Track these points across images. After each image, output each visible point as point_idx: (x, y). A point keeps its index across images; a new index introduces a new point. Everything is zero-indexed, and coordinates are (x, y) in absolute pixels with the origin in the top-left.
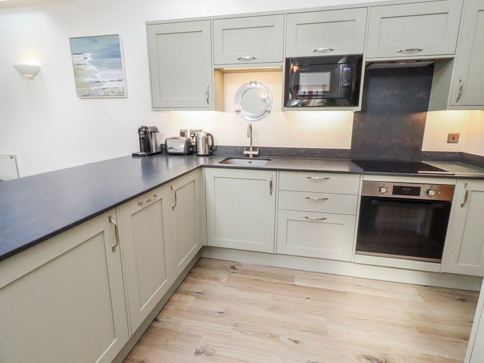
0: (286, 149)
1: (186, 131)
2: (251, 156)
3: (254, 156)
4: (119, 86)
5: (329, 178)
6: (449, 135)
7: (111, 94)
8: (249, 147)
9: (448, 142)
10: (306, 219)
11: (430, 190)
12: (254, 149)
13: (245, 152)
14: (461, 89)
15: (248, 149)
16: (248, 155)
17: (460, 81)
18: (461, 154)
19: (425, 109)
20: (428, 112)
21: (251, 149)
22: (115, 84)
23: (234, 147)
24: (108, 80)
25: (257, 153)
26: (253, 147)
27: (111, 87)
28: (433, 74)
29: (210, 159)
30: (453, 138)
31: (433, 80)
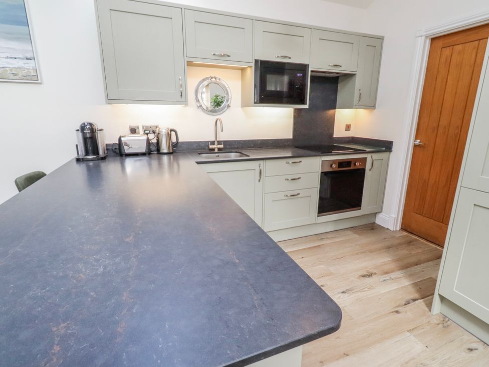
0: (245, 141)
1: (138, 128)
2: (216, 150)
3: (219, 149)
4: (26, 66)
5: (301, 162)
6: (346, 125)
7: (12, 76)
8: (214, 142)
9: (346, 130)
10: (286, 198)
11: (356, 162)
12: (219, 143)
13: (211, 147)
14: (360, 94)
15: (213, 143)
16: (213, 150)
17: (360, 90)
18: (353, 138)
19: (334, 107)
20: (336, 110)
21: (216, 143)
22: (20, 63)
23: (197, 142)
24: (5, 55)
25: (222, 146)
26: (218, 142)
27: (12, 66)
28: (337, 83)
29: (174, 156)
30: (348, 128)
31: (339, 87)
